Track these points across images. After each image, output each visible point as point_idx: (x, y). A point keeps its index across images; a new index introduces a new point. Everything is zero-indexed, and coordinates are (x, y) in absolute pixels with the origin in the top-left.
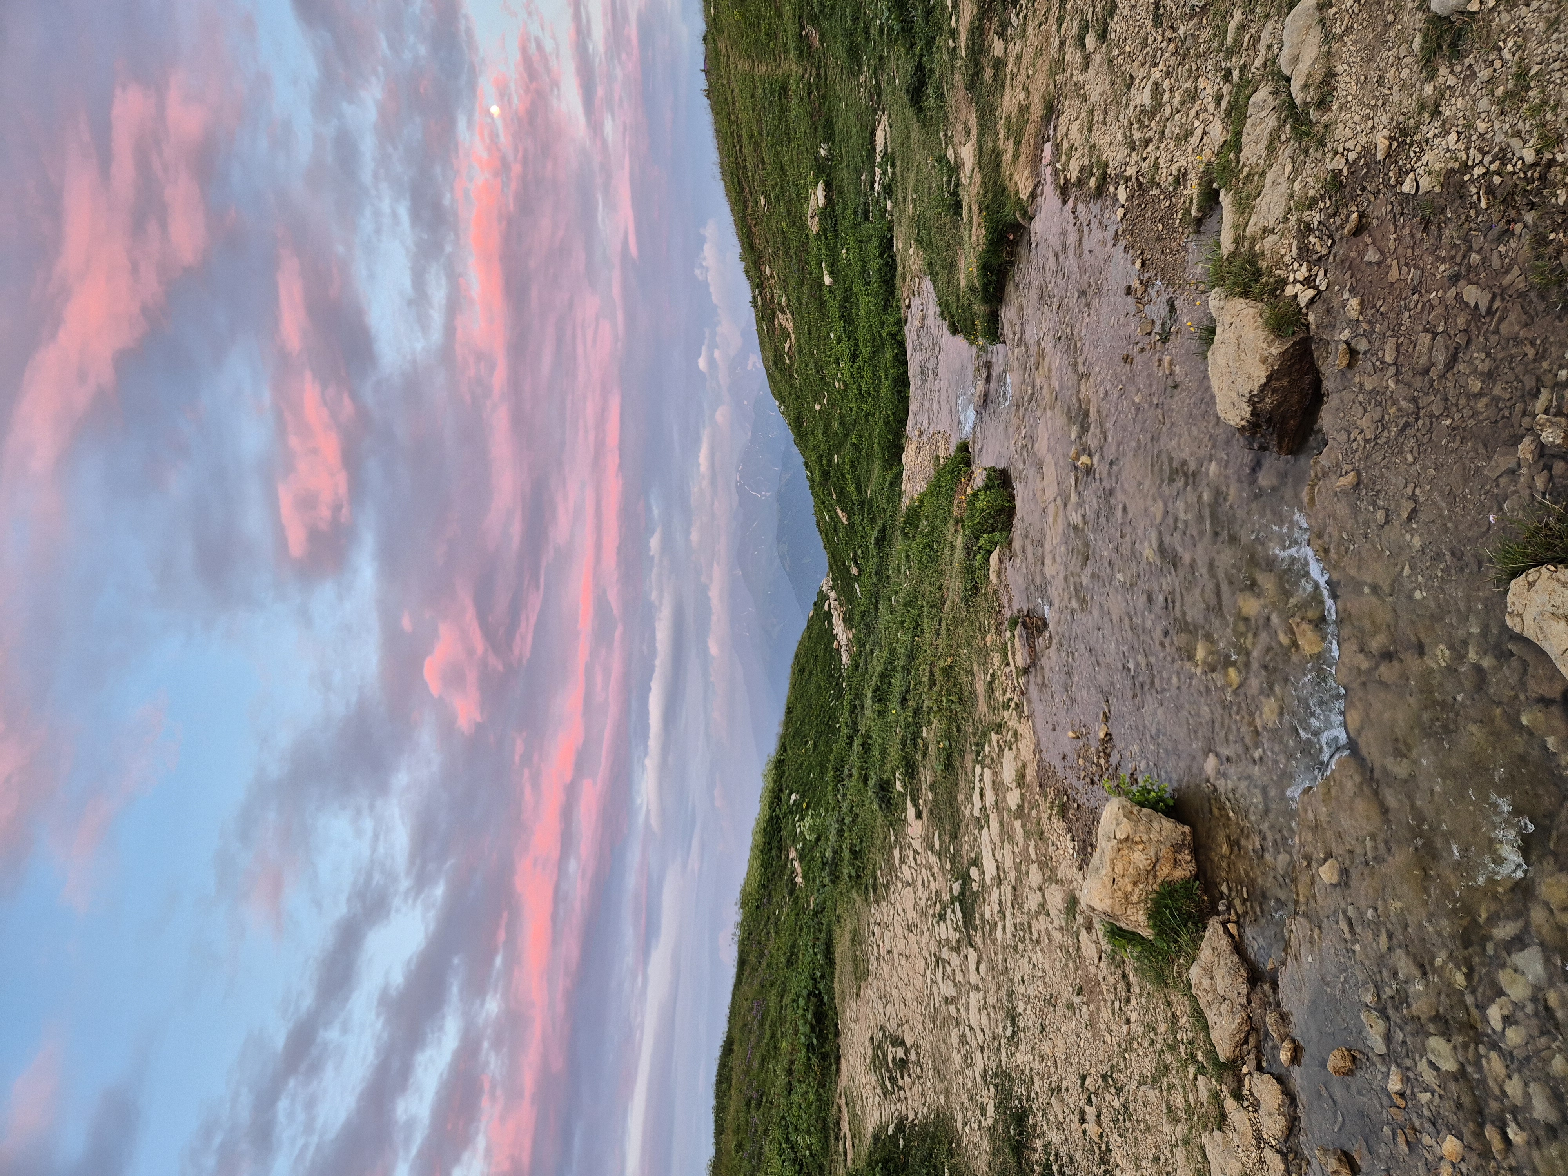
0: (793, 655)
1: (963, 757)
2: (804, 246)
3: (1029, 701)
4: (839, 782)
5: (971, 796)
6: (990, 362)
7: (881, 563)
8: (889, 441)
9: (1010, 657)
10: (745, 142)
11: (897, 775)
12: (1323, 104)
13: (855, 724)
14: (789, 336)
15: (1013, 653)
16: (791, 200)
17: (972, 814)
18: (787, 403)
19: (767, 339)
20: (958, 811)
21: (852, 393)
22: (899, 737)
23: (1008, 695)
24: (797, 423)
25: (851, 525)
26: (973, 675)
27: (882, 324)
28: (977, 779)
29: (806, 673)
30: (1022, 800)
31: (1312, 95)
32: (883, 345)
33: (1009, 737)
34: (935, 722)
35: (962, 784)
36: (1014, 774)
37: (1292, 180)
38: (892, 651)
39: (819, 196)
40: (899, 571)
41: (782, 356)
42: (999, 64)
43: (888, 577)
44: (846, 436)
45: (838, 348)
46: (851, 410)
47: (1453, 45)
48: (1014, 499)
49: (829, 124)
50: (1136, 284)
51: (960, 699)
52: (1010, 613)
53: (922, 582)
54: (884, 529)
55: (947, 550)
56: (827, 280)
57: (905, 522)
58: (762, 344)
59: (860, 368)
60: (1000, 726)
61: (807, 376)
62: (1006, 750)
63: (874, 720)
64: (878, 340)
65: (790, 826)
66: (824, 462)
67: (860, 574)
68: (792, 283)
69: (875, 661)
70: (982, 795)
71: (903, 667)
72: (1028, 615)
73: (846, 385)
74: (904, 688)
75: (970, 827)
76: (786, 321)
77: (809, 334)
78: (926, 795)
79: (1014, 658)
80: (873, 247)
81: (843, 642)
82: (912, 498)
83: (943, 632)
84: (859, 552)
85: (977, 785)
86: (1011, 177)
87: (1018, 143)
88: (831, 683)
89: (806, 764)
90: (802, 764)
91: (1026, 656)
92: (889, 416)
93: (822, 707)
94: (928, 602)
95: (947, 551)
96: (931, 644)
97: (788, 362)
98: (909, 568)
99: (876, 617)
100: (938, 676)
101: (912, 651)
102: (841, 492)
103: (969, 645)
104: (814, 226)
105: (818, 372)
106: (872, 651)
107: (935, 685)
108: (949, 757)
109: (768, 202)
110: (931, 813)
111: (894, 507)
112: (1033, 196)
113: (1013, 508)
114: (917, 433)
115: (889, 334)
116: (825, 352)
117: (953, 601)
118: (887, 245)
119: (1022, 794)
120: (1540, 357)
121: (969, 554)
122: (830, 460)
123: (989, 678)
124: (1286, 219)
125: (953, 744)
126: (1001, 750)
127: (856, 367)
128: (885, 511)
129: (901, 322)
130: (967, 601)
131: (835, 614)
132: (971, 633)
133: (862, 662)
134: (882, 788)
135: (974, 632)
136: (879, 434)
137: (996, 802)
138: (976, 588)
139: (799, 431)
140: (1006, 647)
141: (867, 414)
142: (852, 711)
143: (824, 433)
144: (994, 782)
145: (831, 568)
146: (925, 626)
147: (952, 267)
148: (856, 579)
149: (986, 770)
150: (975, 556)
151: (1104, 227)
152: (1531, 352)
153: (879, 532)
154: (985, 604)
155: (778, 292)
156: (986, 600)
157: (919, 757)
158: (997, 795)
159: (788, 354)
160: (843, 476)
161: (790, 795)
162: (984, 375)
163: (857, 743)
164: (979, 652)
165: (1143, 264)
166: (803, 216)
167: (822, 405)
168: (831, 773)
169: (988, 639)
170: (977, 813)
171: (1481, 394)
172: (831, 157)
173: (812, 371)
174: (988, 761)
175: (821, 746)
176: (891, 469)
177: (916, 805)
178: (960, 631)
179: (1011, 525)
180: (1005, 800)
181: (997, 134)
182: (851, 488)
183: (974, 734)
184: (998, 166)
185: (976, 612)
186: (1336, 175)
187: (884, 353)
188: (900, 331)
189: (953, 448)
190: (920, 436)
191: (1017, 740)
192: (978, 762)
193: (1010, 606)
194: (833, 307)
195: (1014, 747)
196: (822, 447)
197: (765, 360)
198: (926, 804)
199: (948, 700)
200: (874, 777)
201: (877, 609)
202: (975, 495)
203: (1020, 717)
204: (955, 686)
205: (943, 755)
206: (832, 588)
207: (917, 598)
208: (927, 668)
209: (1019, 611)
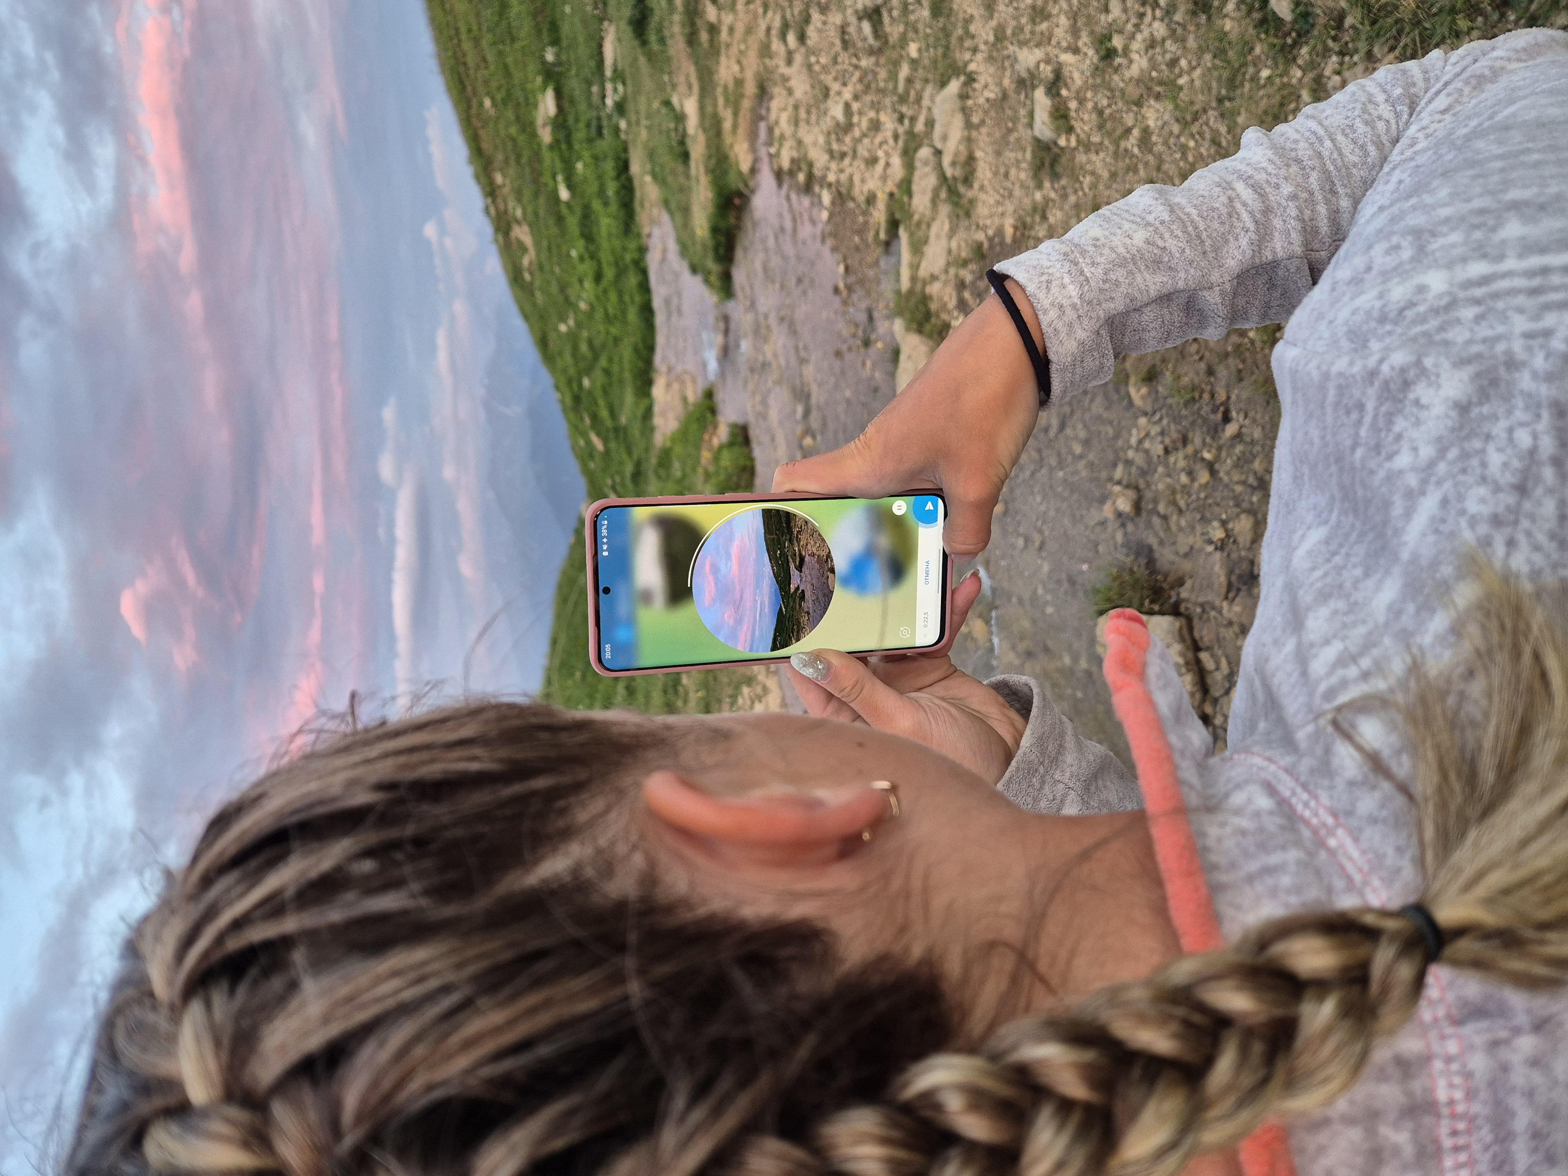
2: (536, 156)
8: (639, 369)
10: (464, 36)
12: (968, 180)
14: (527, 251)
16: (518, 104)
21: (599, 315)
24: (543, 343)
25: (607, 452)
27: (625, 249)
31: (958, 172)
32: (627, 270)
37: (950, 238)
39: (548, 105)
41: (521, 271)
42: (713, 30)
44: (596, 359)
45: (580, 267)
46: (599, 332)
47: (1052, 166)
49: (554, 27)
50: (841, 285)
54: (639, 463)
56: (564, 194)
57: (658, 464)
59: (605, 290)
61: (550, 295)
64: (621, 264)
66: (575, 385)
68: (527, 194)
73: (592, 307)
76: (522, 233)
77: (549, 250)
80: (609, 167)
82: (664, 439)
84: (618, 479)
86: (732, 146)
87: (736, 114)
92: (636, 342)
97: (528, 278)
102: (595, 417)
104: (546, 135)
105: (561, 291)
109: (494, 104)
112: (753, 171)
113: (754, 469)
115: (632, 260)
116: (567, 271)
118: (623, 167)
120: (1117, 436)
122: (580, 384)
124: (946, 271)
127: (601, 288)
129: (643, 250)
136: (629, 360)
139: (545, 353)
141: (616, 339)
143: (573, 355)
145: (590, 494)
147: (686, 210)
151: (813, 222)
152: (1110, 431)
153: (634, 465)
155: (511, 204)
159: (528, 269)
160: (595, 401)
165: (847, 269)
166: (532, 124)
167: (568, 326)
171: (1081, 457)
172: (558, 63)
173: (554, 289)
176: (642, 401)
179: (753, 485)
181: (715, 100)
182: (604, 413)
184: (719, 133)
186: (980, 246)
187: (627, 278)
188: (642, 259)
194: (573, 222)
196: (571, 370)
202: (720, 450)
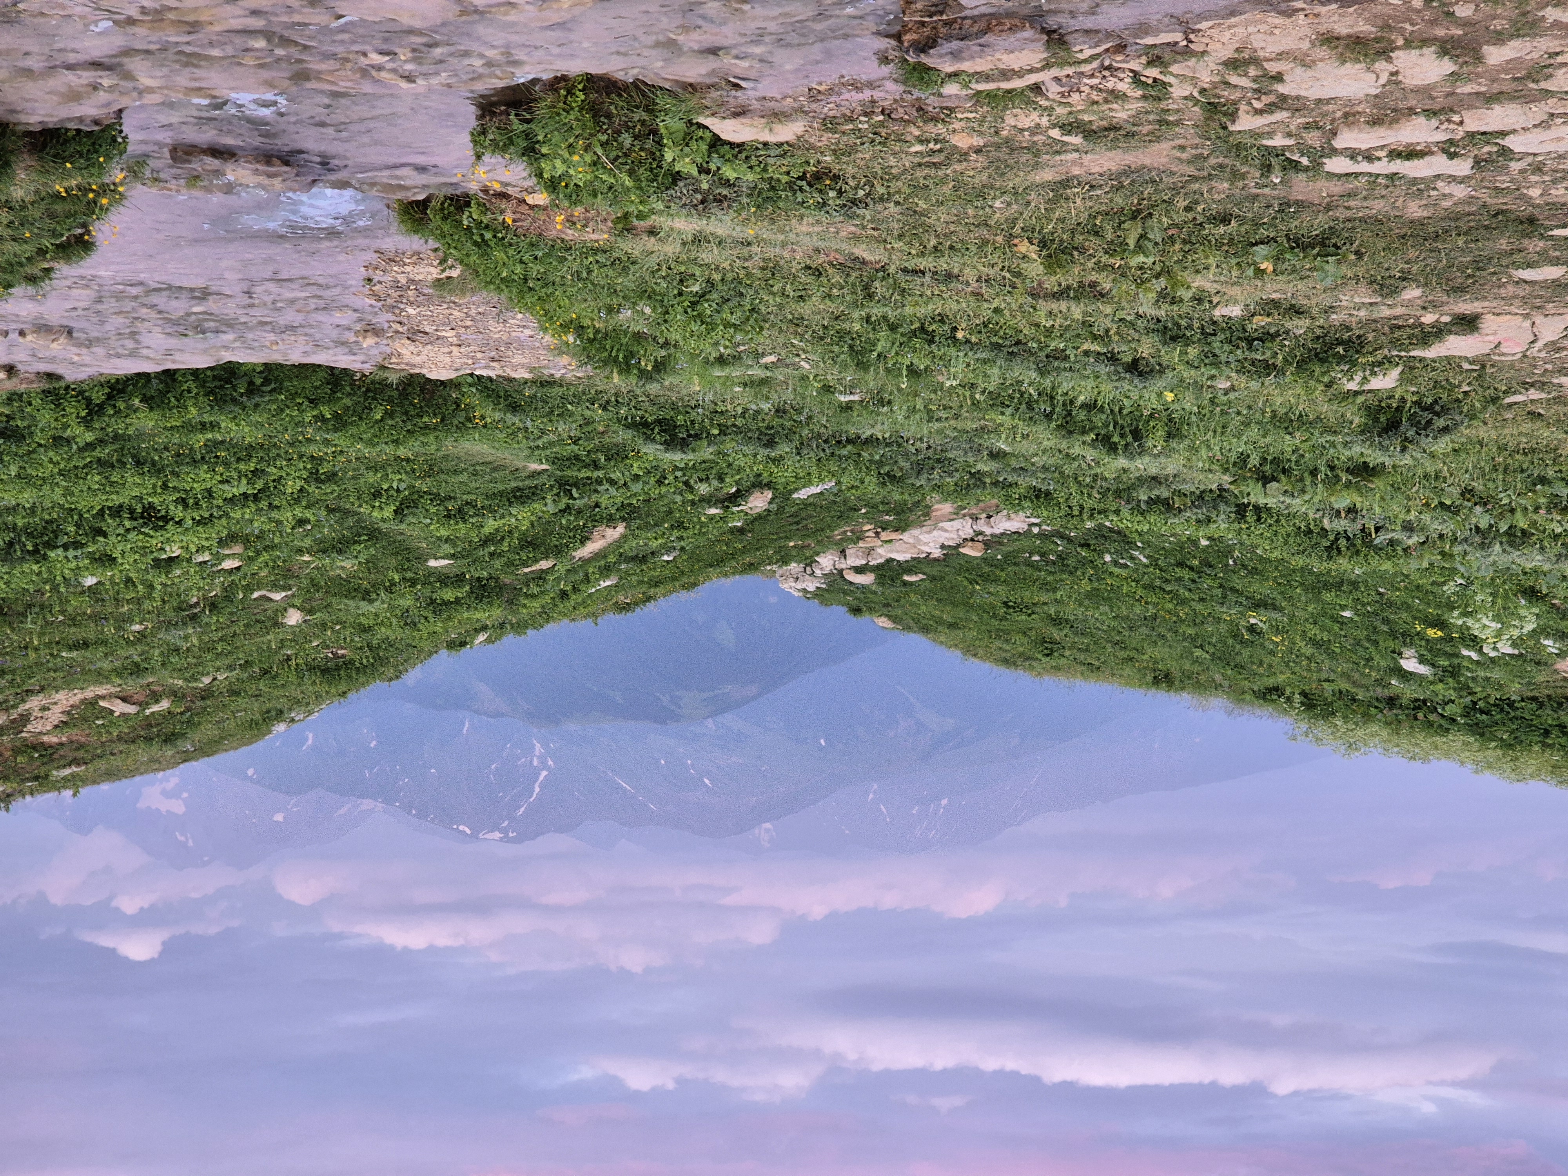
0: (1002, 669)
1: (1301, 205)
3: (1144, 29)
4: (1369, 545)
5: (1415, 181)
6: (174, 150)
7: (739, 431)
8: (389, 414)
9: (1017, 84)
11: (1352, 386)
13: (1200, 497)
14: (92, 703)
15: (1006, 74)
17: (1462, 180)
18: (282, 704)
19: (102, 765)
20: (1454, 217)
22: (1242, 381)
23: (1124, 86)
26: (1066, 183)
28: (1364, 167)
29: (1056, 634)
30: (1425, 42)
32: (116, 437)
33: (1244, 82)
34: (1199, 282)
35: (1378, 206)
36: (1350, 68)
38: (996, 401)
40: (764, 382)
41: (149, 723)
43: (780, 411)
44: (374, 534)
45: (128, 564)
46: (301, 522)
48: (564, 78)
51: (1134, 216)
52: (890, 85)
53: (797, 322)
54: (642, 426)
55: (705, 256)
57: (625, 369)
58: (111, 775)
59: (183, 502)
60: (1212, 108)
61: (207, 647)
62: (1281, 89)
63: (1193, 449)
64: (101, 453)
65: (1495, 674)
66: (448, 594)
67: (769, 485)
69: (1025, 447)
70: (1411, 154)
71: (1043, 372)
72: (898, 37)
73: (232, 538)
74: (1104, 369)
75: (1503, 181)
77: (86, 645)
78: (1409, 304)
79: (1020, 74)
81: (965, 527)
82: (559, 351)
83: (943, 265)
84: (703, 489)
85: (1383, 167)
88: (1083, 563)
89: (1314, 631)
90: (1316, 643)
91: (1011, 40)
92: (321, 418)
93: (1150, 587)
94: (855, 304)
95: (709, 255)
96: (977, 295)
97: (164, 704)
98: (758, 356)
99: (897, 442)
100: (1070, 277)
101: (997, 347)
103: (981, 195)
105: (194, 618)
106: (995, 455)
107: (1093, 285)
108: (1299, 244)
110: (1460, 290)
111: (577, 399)
113: (590, 81)
114: (370, 341)
115: (86, 422)
116: (138, 601)
117: (856, 238)
119: (1409, 44)
121: (720, 200)
122: (445, 579)
123: (1075, 140)
125: (1263, 232)
126: (1281, 103)
127: (178, 512)
128: (588, 422)
130: (854, 202)
131: (882, 554)
132: (947, 189)
133: (1025, 482)
134: (1393, 426)
135: (943, 181)
136: (371, 443)
137: (1430, 113)
138: (818, 177)
139: (362, 670)
140: (991, 96)
141: (315, 477)
142: (1166, 506)
143: (366, 596)
144: (1375, 122)
145: (751, 567)
146: (922, 311)
148: (783, 496)
149: (1339, 143)
150: (727, 183)
153: (649, 439)
154: (866, 153)
156: (851, 150)
157: (1299, 326)
158: (1411, 112)
159: (143, 705)
160: (486, 541)
161: (1406, 676)
162: (212, 163)
163: (1256, 495)
164: (1000, 168)
167: (288, 604)
168: (1343, 564)
169: (962, 141)
170: (1462, 167)
174: (1313, 139)
175: (1263, 588)
176: (470, 408)
177: (1438, 332)
178: (940, 218)
179: (638, 85)
180: (1425, 91)
183: (1236, 175)
185: (888, 177)
187: (140, 435)
188: (79, 392)
189: (414, 242)
190: (376, 331)
191: (1254, 61)
192: (1316, 166)
193: (870, 85)
195: (1273, 68)
196: (407, 602)
197: (156, 765)
198: (1435, 305)
199: (1140, 248)
200: (1357, 449)
201: (871, 441)
202: (552, 185)
203: (1187, 53)
204: (1097, 232)
205: (1292, 259)
206: (810, 562)
207: (842, 335)
208: (1044, 306)
209: (884, 60)
